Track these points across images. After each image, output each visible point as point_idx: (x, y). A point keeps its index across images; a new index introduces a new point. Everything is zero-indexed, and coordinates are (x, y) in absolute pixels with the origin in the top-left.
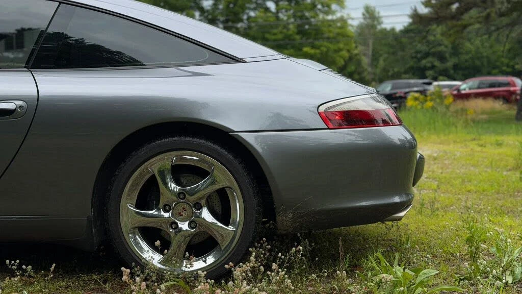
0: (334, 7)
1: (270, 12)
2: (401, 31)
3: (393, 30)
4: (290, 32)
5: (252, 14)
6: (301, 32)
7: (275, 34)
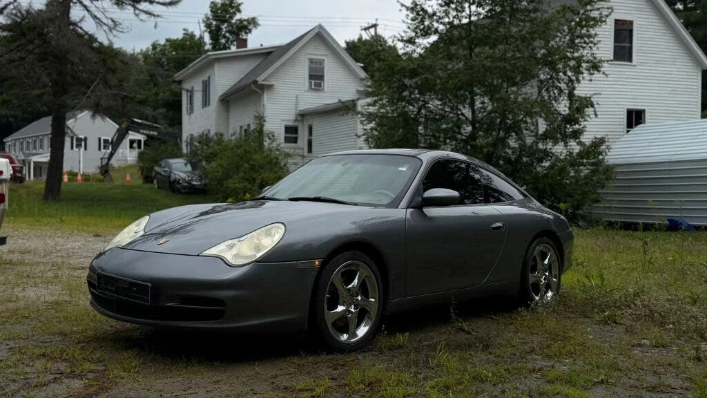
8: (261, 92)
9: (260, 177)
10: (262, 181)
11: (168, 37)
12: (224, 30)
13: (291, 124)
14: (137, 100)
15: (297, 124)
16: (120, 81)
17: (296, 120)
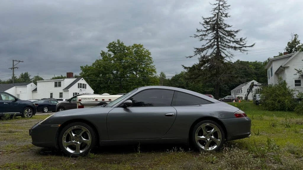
0: (153, 73)
1: (134, 74)
2: (171, 80)
3: (169, 79)
4: (141, 80)
5: (128, 75)
6: (144, 80)
7: (136, 81)
8: (284, 69)
9: (278, 99)
10: (279, 100)
11: (274, 56)
12: (293, 50)
13: (297, 79)
14: (235, 77)
15: (300, 79)
16: (231, 72)
17: (299, 78)
